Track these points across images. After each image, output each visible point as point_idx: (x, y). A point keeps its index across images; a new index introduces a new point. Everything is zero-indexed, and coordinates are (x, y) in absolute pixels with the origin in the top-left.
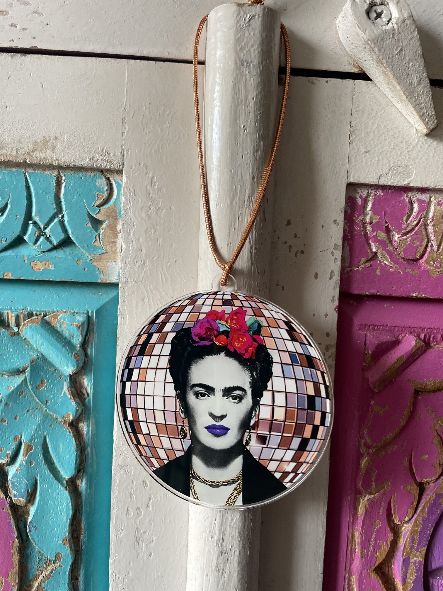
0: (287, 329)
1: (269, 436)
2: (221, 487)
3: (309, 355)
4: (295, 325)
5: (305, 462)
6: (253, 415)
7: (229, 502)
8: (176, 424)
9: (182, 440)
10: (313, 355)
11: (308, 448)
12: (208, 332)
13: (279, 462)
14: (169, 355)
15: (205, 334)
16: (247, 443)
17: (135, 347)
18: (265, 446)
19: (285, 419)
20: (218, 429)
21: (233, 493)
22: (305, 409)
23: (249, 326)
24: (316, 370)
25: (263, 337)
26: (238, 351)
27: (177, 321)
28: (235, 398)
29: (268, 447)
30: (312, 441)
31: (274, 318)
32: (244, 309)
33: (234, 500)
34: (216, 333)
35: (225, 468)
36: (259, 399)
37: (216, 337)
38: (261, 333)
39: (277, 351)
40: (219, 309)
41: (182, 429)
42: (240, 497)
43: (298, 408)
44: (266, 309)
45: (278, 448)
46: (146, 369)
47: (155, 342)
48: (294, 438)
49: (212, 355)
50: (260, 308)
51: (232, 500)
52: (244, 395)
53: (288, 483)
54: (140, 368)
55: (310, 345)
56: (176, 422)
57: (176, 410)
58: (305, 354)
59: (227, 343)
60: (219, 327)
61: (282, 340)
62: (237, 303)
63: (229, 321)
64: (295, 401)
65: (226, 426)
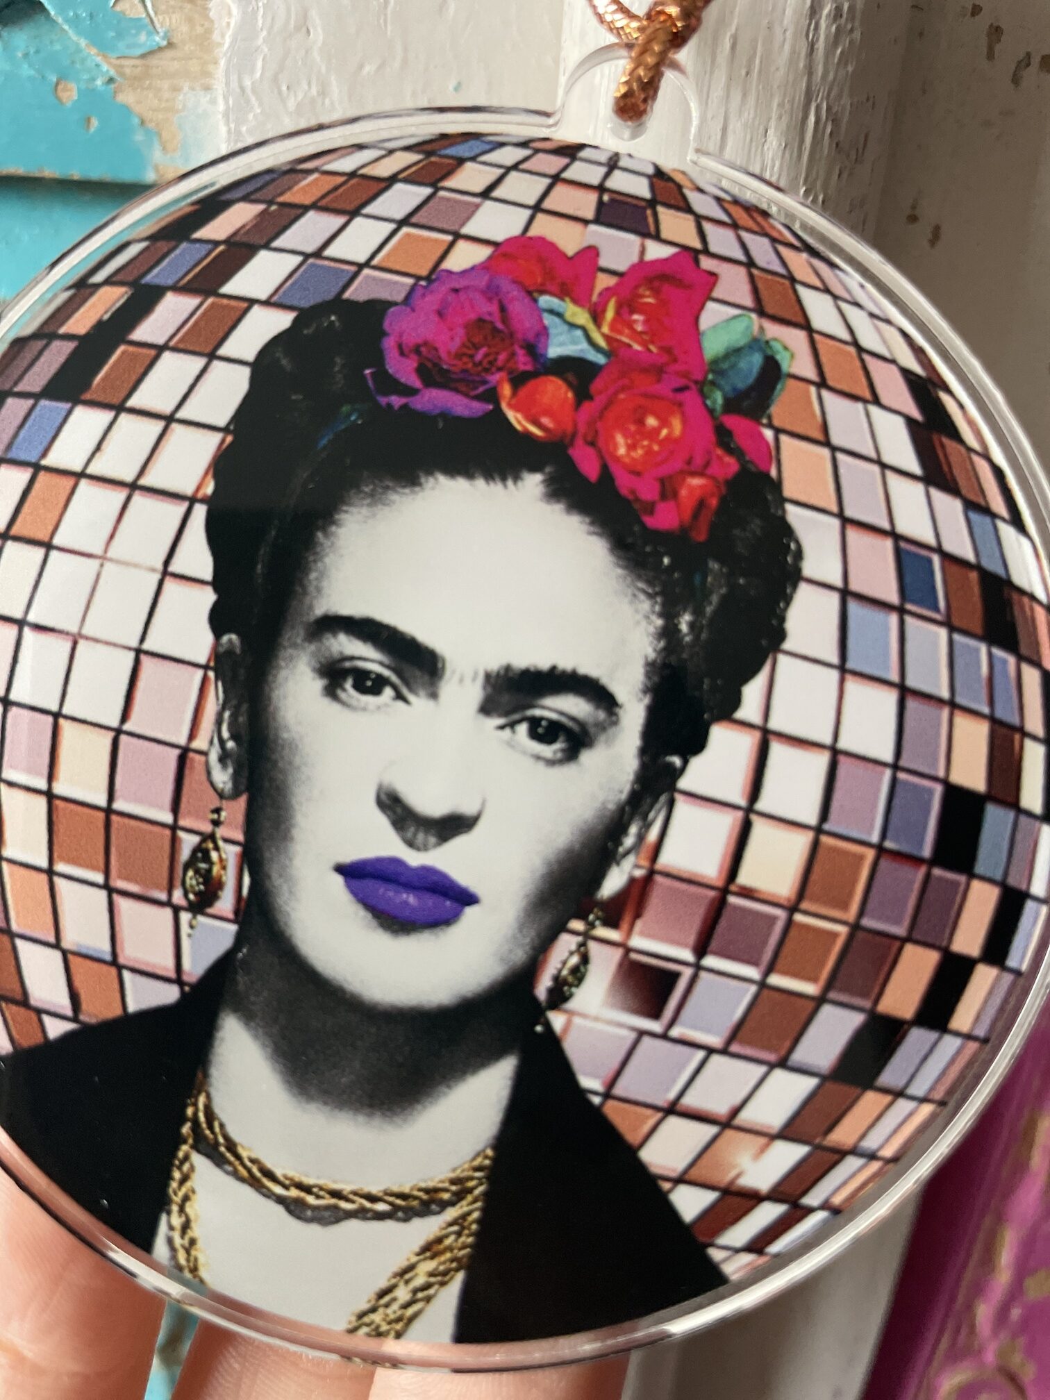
0: (916, 414)
1: (687, 973)
2: (353, 1225)
3: (1000, 571)
4: (961, 406)
5: (854, 1151)
6: (629, 841)
7: (376, 1317)
8: (168, 818)
9: (185, 917)
10: (1019, 579)
11: (891, 1075)
12: (477, 347)
13: (712, 1130)
14: (225, 430)
15: (459, 356)
16: (559, 996)
17: (41, 344)
18: (656, 1026)
19: (802, 893)
20: (409, 886)
21: (411, 1268)
22: (916, 861)
23: (716, 361)
24: (1021, 658)
25: (778, 431)
26: (624, 483)
27: (318, 254)
28: (545, 732)
29: (675, 1032)
30: (918, 1038)
31: (855, 343)
32: (706, 263)
33: (410, 1312)
34: (523, 362)
35: (397, 1120)
36: (677, 761)
37: (518, 381)
38: (774, 410)
39: (836, 523)
40: (569, 239)
41: (200, 853)
42: (448, 1298)
43: (880, 850)
44: (827, 290)
45: (724, 1051)
46: (69, 482)
47: (161, 341)
48: (827, 1010)
49: (470, 476)
50: (793, 280)
51: (395, 1306)
52: (602, 727)
53: (737, 1251)
54: (37, 468)
55: (1017, 521)
56: (175, 808)
57: (192, 736)
58: (978, 568)
59: (570, 429)
60: (544, 332)
61: (876, 469)
62: (676, 226)
63: (610, 314)
64: (874, 806)
65: (462, 876)
